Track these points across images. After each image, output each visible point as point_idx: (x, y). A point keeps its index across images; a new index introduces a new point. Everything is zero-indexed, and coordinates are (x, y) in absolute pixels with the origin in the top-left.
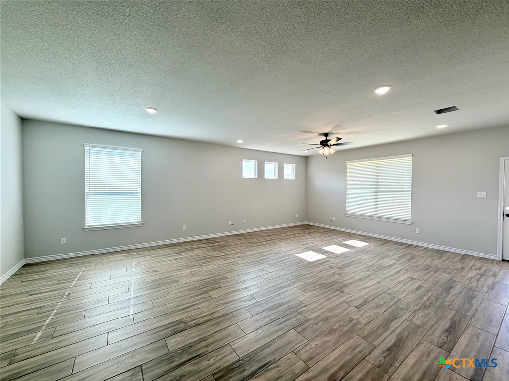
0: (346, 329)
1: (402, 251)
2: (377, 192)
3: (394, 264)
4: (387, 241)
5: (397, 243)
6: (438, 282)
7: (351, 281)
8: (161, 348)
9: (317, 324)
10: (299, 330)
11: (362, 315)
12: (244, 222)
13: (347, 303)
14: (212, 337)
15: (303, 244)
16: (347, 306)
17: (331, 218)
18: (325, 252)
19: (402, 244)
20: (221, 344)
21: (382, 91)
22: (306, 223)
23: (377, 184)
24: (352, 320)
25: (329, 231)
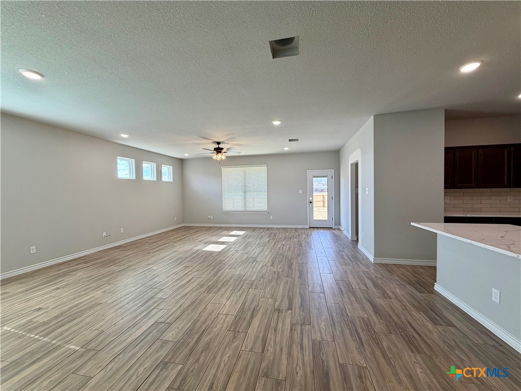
0: (276, 277)
1: (268, 233)
2: (245, 192)
3: (269, 240)
4: (255, 228)
5: (261, 228)
6: (295, 243)
7: (256, 255)
8: (164, 345)
9: (260, 281)
10: (254, 287)
11: (277, 269)
12: (122, 232)
13: (265, 265)
14: (201, 317)
15: (200, 241)
16: (266, 267)
17: (209, 216)
18: (223, 243)
19: (264, 228)
20: (213, 316)
21: (277, 123)
22: (184, 225)
23: (245, 187)
24: (275, 272)
25: (209, 228)
